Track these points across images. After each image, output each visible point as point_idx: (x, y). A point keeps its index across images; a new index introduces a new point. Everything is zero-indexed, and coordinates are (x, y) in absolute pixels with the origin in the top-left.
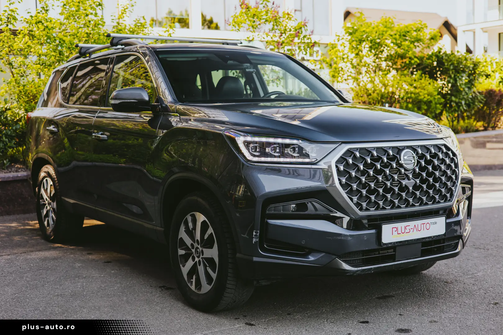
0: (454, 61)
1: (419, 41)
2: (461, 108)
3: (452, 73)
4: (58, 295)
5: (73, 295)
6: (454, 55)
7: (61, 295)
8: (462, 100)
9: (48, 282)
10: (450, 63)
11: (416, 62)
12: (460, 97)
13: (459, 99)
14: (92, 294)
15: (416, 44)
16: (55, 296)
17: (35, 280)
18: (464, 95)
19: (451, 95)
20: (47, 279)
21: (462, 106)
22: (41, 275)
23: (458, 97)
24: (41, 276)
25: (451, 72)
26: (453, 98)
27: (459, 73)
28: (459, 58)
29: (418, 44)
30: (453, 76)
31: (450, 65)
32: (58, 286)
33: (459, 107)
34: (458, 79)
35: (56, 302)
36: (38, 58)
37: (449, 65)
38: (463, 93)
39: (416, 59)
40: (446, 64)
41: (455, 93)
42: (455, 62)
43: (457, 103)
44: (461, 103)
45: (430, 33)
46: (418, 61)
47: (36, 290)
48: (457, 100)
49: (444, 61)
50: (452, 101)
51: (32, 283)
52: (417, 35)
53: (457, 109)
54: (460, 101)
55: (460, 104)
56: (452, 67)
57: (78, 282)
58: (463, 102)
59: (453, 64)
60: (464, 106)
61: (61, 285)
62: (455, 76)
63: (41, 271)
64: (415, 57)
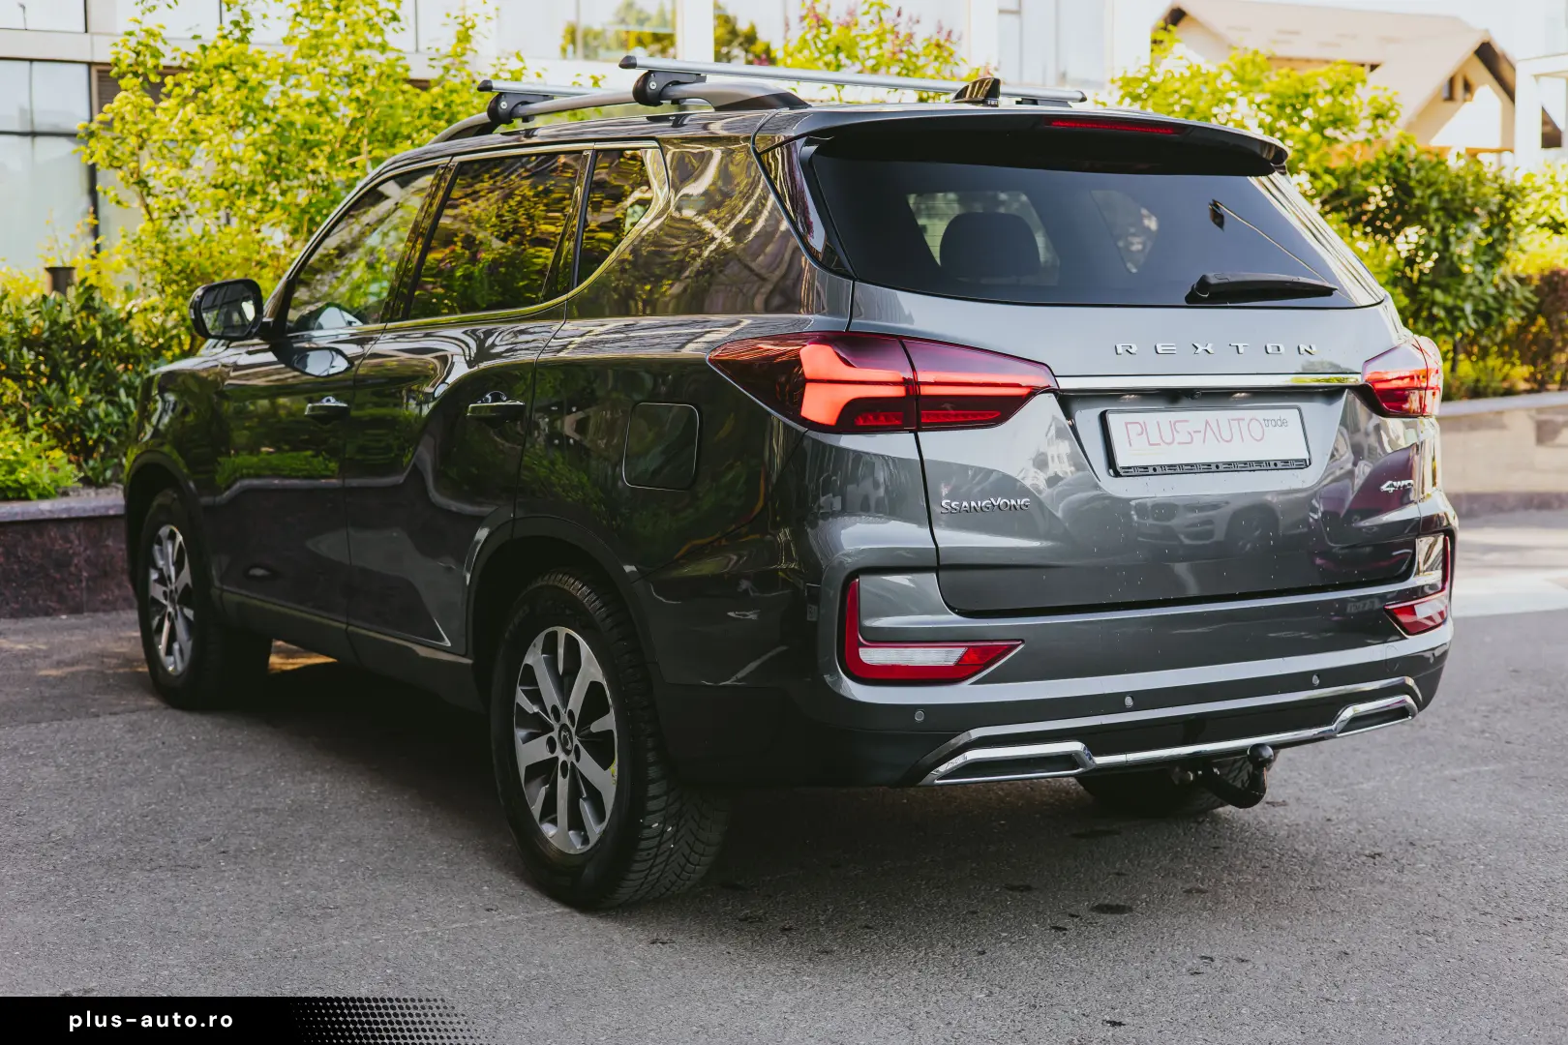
0: (1443, 183)
1: (1339, 124)
2: (1462, 323)
3: (1437, 220)
4: (257, 811)
5: (296, 810)
6: (1442, 168)
7: (266, 809)
8: (1464, 299)
9: (233, 780)
10: (1429, 191)
11: (1329, 185)
12: (1458, 290)
13: (1457, 297)
14: (345, 810)
15: (1329, 132)
16: (250, 812)
17: (202, 773)
18: (1470, 287)
19: (1433, 285)
20: (231, 771)
21: (1466, 318)
22: (216, 761)
23: (1454, 292)
24: (216, 765)
25: (1432, 218)
26: (1439, 295)
27: (1455, 220)
28: (1458, 176)
29: (1338, 134)
30: (1438, 228)
31: (1431, 197)
32: (260, 790)
33: (1454, 321)
34: (1452, 239)
35: (251, 825)
36: (221, 167)
37: (1426, 197)
38: (1469, 281)
39: (1328, 178)
40: (1418, 193)
41: (1443, 281)
42: (1446, 188)
43: (1449, 311)
44: (1462, 310)
45: (1374, 100)
46: (1335, 185)
47: (201, 797)
48: (1450, 301)
49: (1412, 183)
50: (1434, 303)
51: (192, 780)
52: (1333, 105)
53: (1449, 327)
54: (1459, 302)
55: (1457, 313)
56: (1434, 204)
57: (312, 781)
58: (1468, 308)
59: (1438, 193)
60: (1471, 318)
61: (266, 787)
62: (1444, 229)
63: (217, 752)
64: (1328, 171)
